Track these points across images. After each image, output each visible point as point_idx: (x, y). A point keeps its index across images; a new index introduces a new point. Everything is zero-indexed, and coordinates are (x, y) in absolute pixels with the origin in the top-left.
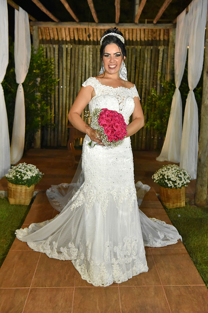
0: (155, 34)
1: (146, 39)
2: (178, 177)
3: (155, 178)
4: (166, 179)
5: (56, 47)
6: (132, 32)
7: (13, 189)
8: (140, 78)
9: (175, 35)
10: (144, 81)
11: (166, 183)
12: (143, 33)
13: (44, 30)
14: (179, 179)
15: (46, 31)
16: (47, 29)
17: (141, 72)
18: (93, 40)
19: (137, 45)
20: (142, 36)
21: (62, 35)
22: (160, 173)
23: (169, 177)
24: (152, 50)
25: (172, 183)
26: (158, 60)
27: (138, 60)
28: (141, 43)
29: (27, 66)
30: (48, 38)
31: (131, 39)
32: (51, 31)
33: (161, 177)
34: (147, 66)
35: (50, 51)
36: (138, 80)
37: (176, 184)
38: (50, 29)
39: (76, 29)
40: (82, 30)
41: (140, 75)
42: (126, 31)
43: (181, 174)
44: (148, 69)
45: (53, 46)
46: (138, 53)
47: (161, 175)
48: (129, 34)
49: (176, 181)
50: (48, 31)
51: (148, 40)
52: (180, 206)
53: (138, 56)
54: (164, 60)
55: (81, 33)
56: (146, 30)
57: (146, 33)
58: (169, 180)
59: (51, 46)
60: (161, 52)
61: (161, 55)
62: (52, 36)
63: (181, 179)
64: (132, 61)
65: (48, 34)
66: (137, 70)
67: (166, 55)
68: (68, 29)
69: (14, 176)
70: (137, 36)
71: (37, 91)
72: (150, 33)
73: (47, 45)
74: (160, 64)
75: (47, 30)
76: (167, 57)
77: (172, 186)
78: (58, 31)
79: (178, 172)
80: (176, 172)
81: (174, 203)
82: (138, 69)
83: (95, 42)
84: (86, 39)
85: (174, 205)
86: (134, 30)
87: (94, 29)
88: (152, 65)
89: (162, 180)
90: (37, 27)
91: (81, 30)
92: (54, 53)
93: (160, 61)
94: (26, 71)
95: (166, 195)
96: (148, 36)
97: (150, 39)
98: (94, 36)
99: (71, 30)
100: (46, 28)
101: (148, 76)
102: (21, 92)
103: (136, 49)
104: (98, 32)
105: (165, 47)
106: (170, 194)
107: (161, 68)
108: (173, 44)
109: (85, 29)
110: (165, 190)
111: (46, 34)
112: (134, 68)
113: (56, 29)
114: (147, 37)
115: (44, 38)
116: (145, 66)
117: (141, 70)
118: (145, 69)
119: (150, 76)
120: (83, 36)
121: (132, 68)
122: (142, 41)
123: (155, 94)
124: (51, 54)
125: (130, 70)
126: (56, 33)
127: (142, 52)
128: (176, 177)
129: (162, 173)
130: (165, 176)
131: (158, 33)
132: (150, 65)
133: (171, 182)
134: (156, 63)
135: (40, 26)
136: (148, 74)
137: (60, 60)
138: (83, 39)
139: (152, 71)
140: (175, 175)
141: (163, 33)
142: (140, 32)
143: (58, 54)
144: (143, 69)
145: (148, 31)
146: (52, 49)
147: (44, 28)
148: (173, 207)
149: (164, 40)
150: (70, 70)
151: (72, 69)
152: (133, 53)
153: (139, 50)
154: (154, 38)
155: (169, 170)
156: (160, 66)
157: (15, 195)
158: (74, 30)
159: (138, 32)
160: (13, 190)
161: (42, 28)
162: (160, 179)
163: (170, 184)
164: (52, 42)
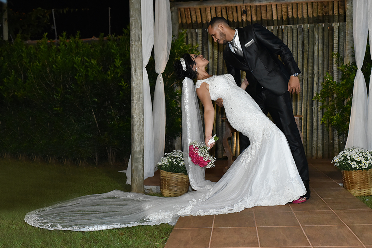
0: (326, 8)
1: (315, 15)
2: (364, 157)
3: (336, 161)
4: (348, 160)
5: (199, 31)
6: (296, 7)
7: (168, 177)
8: (310, 64)
9: (352, 7)
10: (316, 68)
11: (349, 163)
12: (311, 7)
13: (185, 12)
14: (365, 159)
15: (186, 13)
16: (189, 10)
17: (310, 57)
18: (247, 20)
19: (304, 23)
20: (310, 11)
21: (206, 16)
22: (341, 154)
23: (352, 158)
24: (323, 29)
25: (357, 164)
26: (333, 40)
27: (306, 42)
28: (309, 20)
29: (168, 52)
30: (189, 21)
31: (295, 16)
32: (193, 13)
33: (343, 159)
34: (318, 49)
35: (192, 37)
36: (308, 66)
37: (361, 165)
38: (191, 10)
39: (225, 8)
40: (232, 9)
41: (310, 60)
42: (288, 7)
43: (366, 154)
44: (321, 53)
45: (196, 30)
46: (305, 33)
47: (342, 156)
48: (292, 10)
49: (360, 161)
50: (189, 13)
51: (318, 16)
52: (369, 193)
53: (306, 36)
54: (341, 40)
55: (230, 13)
56: (314, 3)
57: (315, 7)
58: (353, 160)
59: (192, 31)
60: (336, 30)
61: (336, 34)
62: (194, 18)
63: (367, 159)
64: (299, 44)
65: (189, 17)
66: (305, 55)
67: (342, 34)
68: (214, 9)
69: (169, 162)
70: (302, 12)
71: (179, 84)
72: (319, 7)
73: (188, 30)
74: (335, 45)
75: (187, 11)
76: (345, 36)
77: (356, 167)
78: (202, 12)
79: (363, 153)
80: (361, 152)
81: (360, 188)
82: (307, 53)
83: (249, 22)
84: (237, 20)
85: (360, 192)
86: (298, 5)
87: (248, 6)
88: (325, 46)
89: (344, 162)
90: (176, 8)
91: (230, 10)
92: (197, 40)
93: (335, 42)
94: (167, 59)
95: (350, 180)
96: (318, 11)
97: (320, 14)
98: (248, 16)
99: (219, 10)
100: (187, 9)
101: (320, 62)
102: (161, 83)
103: (303, 29)
104: (253, 10)
105: (341, 23)
106: (355, 177)
107: (337, 50)
108: (351, 18)
109: (236, 7)
110: (348, 173)
111: (186, 16)
112: (301, 52)
113: (199, 9)
114: (316, 11)
115: (184, 21)
116: (316, 48)
117: (310, 54)
118: (316, 52)
119: (323, 61)
120: (233, 16)
121: (298, 53)
122: (310, 18)
123: (331, 81)
124: (192, 41)
125: (296, 55)
126: (199, 14)
127: (310, 31)
128: (361, 157)
129: (343, 154)
130: (347, 157)
131: (330, 6)
132: (322, 47)
133: (355, 163)
134: (330, 43)
135: (180, 7)
136: (320, 58)
137: (205, 47)
138: (233, 20)
139: (325, 54)
140: (359, 155)
141: (337, 6)
142: (306, 7)
143: (202, 41)
144: (313, 53)
145: (318, 5)
146: (194, 35)
147: (184, 9)
148: (360, 194)
149: (339, 15)
150: (218, 59)
151: (219, 57)
152: (298, 34)
153: (306, 30)
154: (326, 14)
155: (352, 151)
156: (335, 47)
157: (170, 184)
158: (222, 9)
159: (305, 7)
160: (168, 179)
161: (182, 10)
162: (342, 160)
163: (354, 165)
164: (194, 25)
